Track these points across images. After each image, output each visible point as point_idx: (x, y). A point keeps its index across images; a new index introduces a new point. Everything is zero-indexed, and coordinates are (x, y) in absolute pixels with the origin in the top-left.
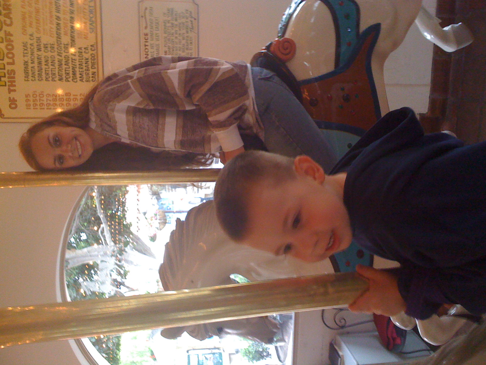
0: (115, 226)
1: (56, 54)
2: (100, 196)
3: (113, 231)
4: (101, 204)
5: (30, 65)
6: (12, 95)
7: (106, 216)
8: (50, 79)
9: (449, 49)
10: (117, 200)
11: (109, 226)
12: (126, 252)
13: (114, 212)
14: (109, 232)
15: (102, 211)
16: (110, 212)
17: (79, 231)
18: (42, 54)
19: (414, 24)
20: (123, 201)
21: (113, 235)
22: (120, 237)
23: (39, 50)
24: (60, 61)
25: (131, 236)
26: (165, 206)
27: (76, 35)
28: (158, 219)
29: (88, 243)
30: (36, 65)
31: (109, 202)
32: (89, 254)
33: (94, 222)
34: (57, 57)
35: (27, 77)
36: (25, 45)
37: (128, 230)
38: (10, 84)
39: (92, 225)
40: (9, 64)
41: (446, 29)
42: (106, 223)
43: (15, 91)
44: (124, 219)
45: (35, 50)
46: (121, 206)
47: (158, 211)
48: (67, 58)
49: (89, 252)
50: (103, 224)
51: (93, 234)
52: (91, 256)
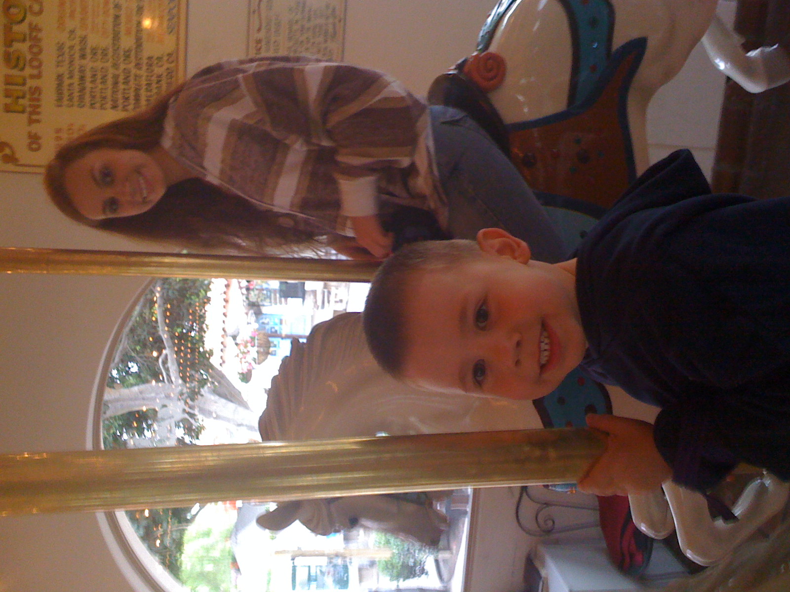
0: (186, 355)
1: (109, 64)
2: (164, 304)
3: (182, 361)
4: (166, 317)
5: (67, 82)
6: (35, 128)
7: (172, 337)
8: (98, 105)
9: (753, 87)
10: (191, 311)
11: (177, 353)
12: (202, 395)
13: (184, 331)
14: (175, 362)
15: (166, 329)
16: (179, 330)
17: (127, 358)
18: (88, 63)
19: (699, 43)
20: (201, 314)
21: (181, 368)
22: (193, 372)
23: (83, 56)
24: (116, 77)
25: (210, 371)
26: (267, 327)
27: (145, 37)
28: (256, 344)
29: (140, 378)
30: (76, 80)
31: (179, 314)
32: (140, 396)
33: (152, 346)
34: (111, 71)
35: (60, 99)
36: (60, 47)
37: (206, 362)
38: (31, 109)
39: (149, 350)
40: (32, 77)
41: (752, 54)
42: (172, 348)
43: (38, 121)
44: (201, 344)
45: (77, 56)
46: (197, 322)
47: (257, 333)
48: (127, 72)
49: (141, 392)
50: (167, 348)
51: (149, 364)
52: (144, 399)
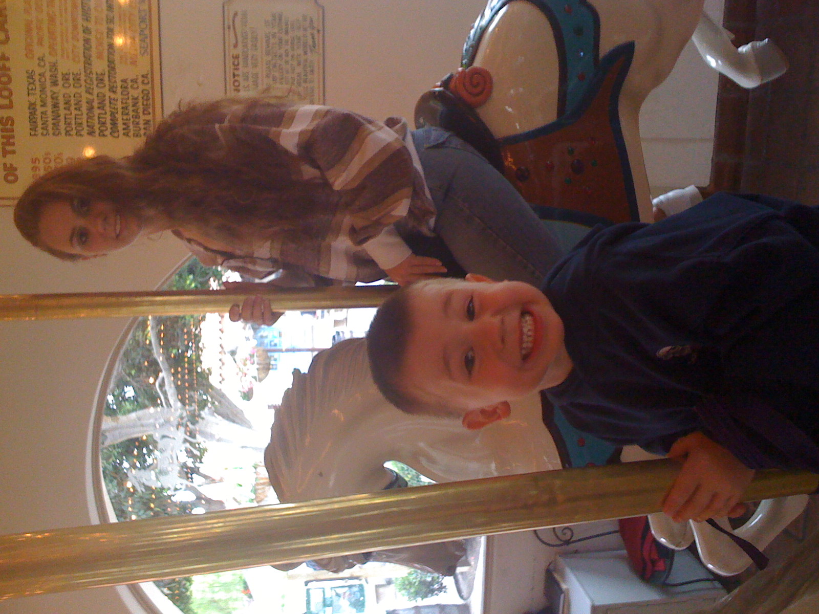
0: (183, 376)
1: (83, 89)
2: (157, 325)
3: (179, 383)
4: (159, 338)
5: (39, 110)
6: (9, 159)
7: (168, 358)
8: (74, 132)
9: (747, 82)
10: (185, 330)
11: (174, 375)
12: (203, 419)
13: (180, 351)
14: (173, 385)
15: (161, 351)
16: (174, 351)
17: (121, 384)
18: (60, 90)
19: (689, 41)
20: (197, 332)
21: (179, 390)
22: (192, 393)
23: (55, 83)
24: (90, 103)
25: (210, 391)
26: (266, 341)
27: (117, 58)
28: (256, 362)
29: (138, 404)
30: (49, 109)
31: (173, 335)
32: (139, 423)
33: (148, 371)
34: (85, 96)
35: (34, 128)
36: (30, 76)
37: (204, 382)
38: (5, 140)
39: (144, 374)
40: (3, 107)
41: (743, 49)
42: (168, 370)
43: (14, 152)
44: (198, 363)
45: (48, 83)
46: (193, 341)
47: (256, 350)
48: (101, 97)
49: (139, 419)
50: (164, 371)
51: (146, 388)
52: (142, 426)
